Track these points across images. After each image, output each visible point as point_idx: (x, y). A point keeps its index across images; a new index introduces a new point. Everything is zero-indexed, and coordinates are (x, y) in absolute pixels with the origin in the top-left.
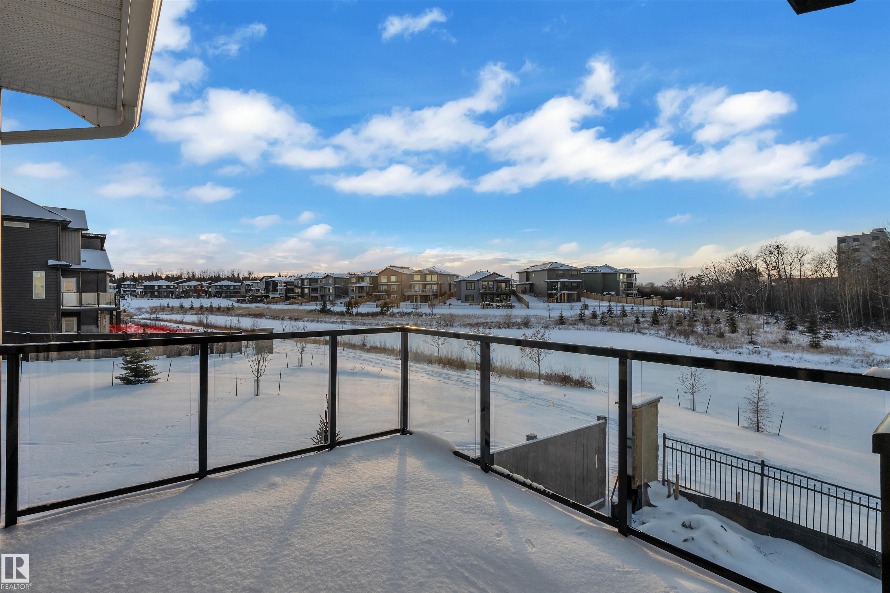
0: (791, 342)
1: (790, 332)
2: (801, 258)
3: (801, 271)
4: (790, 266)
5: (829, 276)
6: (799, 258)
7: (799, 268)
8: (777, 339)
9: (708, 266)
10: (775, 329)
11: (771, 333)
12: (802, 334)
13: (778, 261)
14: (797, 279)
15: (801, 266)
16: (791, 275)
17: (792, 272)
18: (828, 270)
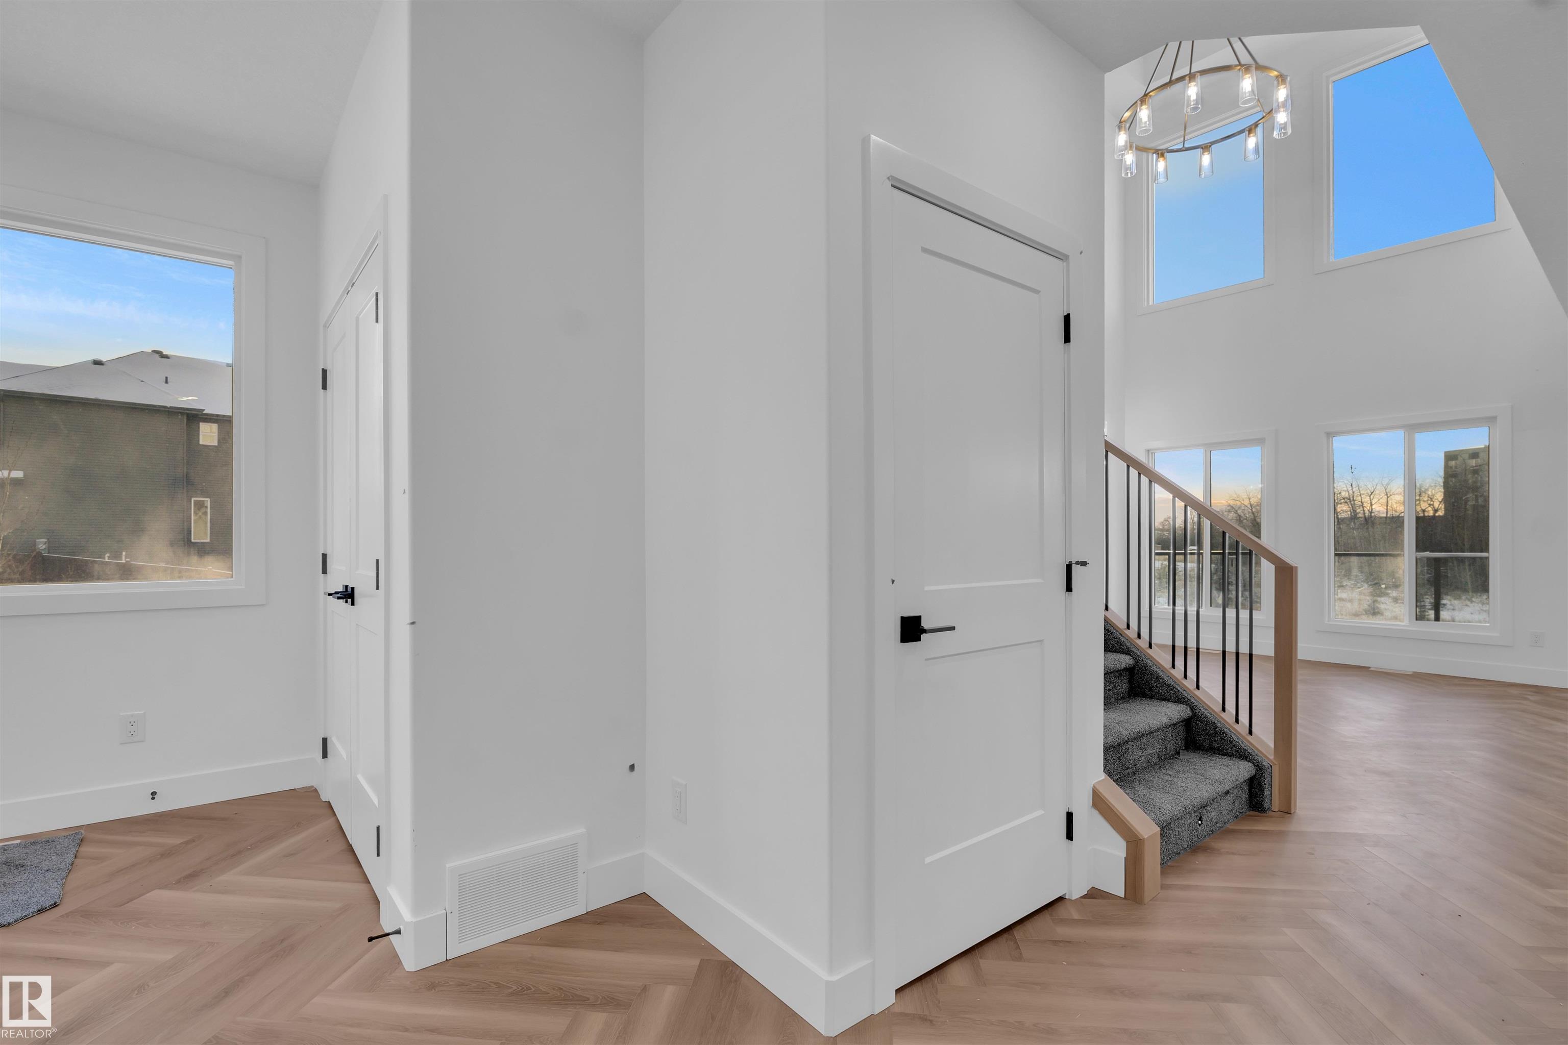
0: (1382, 614)
1: (1379, 599)
2: (1388, 485)
3: (1387, 506)
4: (1370, 496)
5: (1431, 513)
6: (1385, 483)
7: (1384, 501)
8: (1361, 610)
9: (1238, 496)
10: (1355, 595)
11: (1351, 601)
12: (1397, 603)
13: (1352, 489)
14: (1381, 518)
15: (1388, 497)
16: (1371, 513)
17: (1373, 507)
18: (1430, 505)
